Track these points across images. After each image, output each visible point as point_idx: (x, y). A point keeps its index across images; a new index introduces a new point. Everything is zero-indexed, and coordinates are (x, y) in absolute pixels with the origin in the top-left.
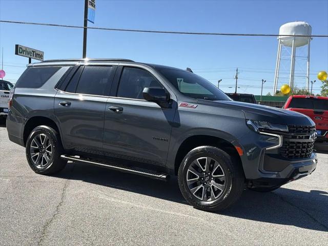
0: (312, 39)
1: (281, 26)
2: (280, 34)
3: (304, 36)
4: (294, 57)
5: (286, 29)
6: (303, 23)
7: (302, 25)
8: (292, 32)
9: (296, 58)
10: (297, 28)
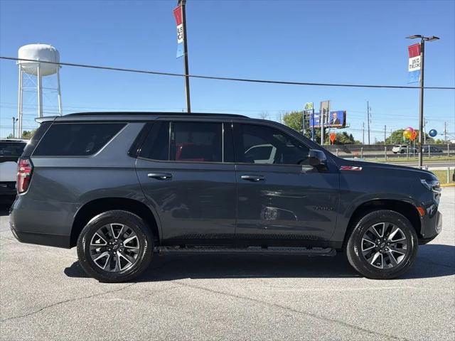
0: (61, 67)
1: (20, 47)
2: (19, 58)
3: (51, 63)
4: (41, 88)
5: (27, 52)
6: (48, 46)
7: (47, 49)
8: (35, 56)
9: (43, 90)
10: (41, 52)
